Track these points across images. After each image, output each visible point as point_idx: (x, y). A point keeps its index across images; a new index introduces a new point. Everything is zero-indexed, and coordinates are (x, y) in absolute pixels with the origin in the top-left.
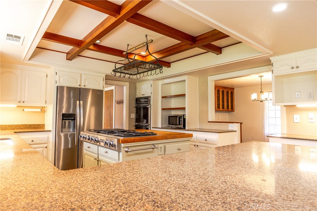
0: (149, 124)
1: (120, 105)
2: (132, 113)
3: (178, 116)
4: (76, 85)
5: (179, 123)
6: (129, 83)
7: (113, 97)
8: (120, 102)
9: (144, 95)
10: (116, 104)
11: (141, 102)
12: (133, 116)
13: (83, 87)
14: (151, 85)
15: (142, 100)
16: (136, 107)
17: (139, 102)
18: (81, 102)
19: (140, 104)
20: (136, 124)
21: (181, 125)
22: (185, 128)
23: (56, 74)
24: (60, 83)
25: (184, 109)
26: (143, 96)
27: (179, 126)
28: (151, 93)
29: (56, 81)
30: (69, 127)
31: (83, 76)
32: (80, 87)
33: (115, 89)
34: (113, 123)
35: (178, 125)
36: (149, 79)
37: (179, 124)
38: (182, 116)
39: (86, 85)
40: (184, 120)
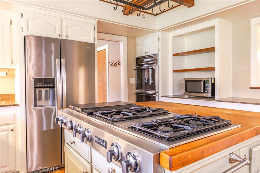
0: (157, 91)
1: (116, 68)
2: (131, 78)
3: (202, 81)
4: (55, 35)
5: (204, 90)
6: (127, 37)
7: (106, 58)
8: (116, 64)
9: (148, 52)
10: (110, 66)
11: (145, 62)
12: (133, 81)
13: (64, 38)
14: (159, 38)
15: (145, 60)
16: (137, 70)
17: (140, 63)
18: (63, 61)
19: (143, 65)
20: (137, 91)
21: (207, 93)
22: (214, 98)
23: (22, 17)
24: (28, 30)
25: (212, 69)
26: (147, 54)
27: (204, 95)
28: (159, 49)
29: (22, 27)
30: (47, 99)
31: (64, 21)
32: (60, 38)
33: (108, 48)
34: (106, 89)
35: (201, 93)
36: (156, 30)
37: (204, 92)
38: (209, 81)
39: (69, 35)
40: (213, 85)
